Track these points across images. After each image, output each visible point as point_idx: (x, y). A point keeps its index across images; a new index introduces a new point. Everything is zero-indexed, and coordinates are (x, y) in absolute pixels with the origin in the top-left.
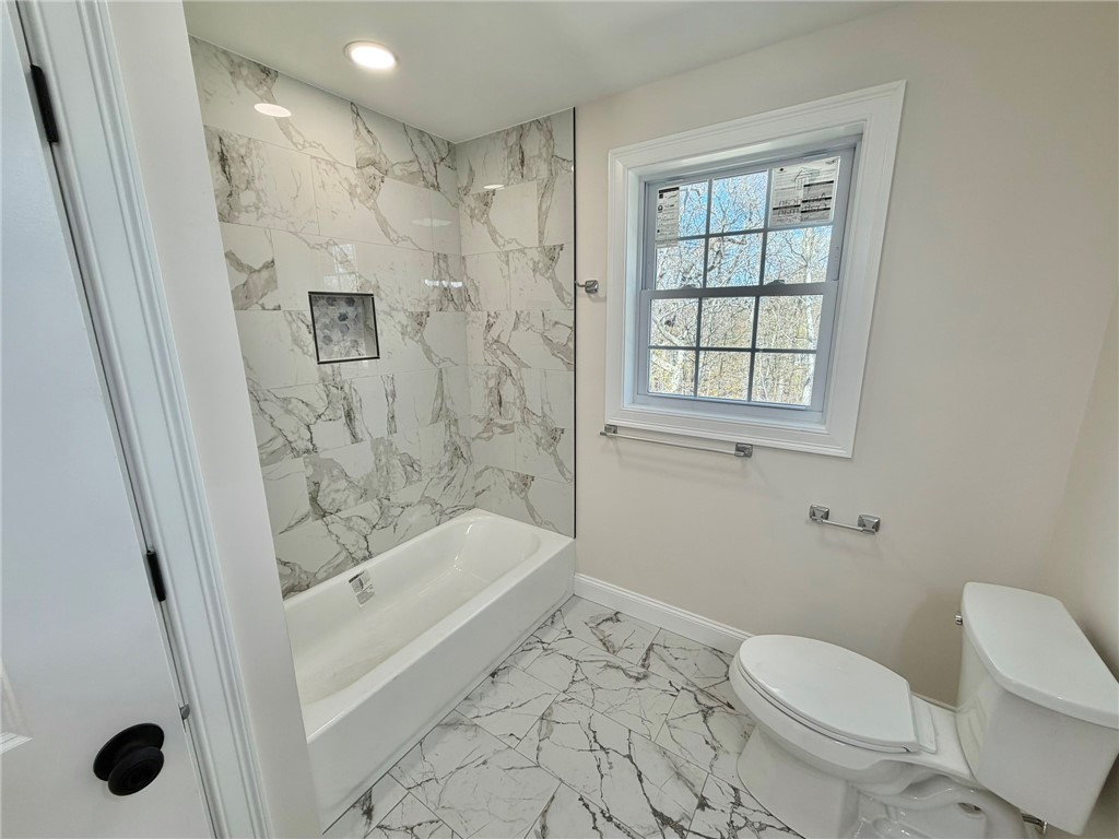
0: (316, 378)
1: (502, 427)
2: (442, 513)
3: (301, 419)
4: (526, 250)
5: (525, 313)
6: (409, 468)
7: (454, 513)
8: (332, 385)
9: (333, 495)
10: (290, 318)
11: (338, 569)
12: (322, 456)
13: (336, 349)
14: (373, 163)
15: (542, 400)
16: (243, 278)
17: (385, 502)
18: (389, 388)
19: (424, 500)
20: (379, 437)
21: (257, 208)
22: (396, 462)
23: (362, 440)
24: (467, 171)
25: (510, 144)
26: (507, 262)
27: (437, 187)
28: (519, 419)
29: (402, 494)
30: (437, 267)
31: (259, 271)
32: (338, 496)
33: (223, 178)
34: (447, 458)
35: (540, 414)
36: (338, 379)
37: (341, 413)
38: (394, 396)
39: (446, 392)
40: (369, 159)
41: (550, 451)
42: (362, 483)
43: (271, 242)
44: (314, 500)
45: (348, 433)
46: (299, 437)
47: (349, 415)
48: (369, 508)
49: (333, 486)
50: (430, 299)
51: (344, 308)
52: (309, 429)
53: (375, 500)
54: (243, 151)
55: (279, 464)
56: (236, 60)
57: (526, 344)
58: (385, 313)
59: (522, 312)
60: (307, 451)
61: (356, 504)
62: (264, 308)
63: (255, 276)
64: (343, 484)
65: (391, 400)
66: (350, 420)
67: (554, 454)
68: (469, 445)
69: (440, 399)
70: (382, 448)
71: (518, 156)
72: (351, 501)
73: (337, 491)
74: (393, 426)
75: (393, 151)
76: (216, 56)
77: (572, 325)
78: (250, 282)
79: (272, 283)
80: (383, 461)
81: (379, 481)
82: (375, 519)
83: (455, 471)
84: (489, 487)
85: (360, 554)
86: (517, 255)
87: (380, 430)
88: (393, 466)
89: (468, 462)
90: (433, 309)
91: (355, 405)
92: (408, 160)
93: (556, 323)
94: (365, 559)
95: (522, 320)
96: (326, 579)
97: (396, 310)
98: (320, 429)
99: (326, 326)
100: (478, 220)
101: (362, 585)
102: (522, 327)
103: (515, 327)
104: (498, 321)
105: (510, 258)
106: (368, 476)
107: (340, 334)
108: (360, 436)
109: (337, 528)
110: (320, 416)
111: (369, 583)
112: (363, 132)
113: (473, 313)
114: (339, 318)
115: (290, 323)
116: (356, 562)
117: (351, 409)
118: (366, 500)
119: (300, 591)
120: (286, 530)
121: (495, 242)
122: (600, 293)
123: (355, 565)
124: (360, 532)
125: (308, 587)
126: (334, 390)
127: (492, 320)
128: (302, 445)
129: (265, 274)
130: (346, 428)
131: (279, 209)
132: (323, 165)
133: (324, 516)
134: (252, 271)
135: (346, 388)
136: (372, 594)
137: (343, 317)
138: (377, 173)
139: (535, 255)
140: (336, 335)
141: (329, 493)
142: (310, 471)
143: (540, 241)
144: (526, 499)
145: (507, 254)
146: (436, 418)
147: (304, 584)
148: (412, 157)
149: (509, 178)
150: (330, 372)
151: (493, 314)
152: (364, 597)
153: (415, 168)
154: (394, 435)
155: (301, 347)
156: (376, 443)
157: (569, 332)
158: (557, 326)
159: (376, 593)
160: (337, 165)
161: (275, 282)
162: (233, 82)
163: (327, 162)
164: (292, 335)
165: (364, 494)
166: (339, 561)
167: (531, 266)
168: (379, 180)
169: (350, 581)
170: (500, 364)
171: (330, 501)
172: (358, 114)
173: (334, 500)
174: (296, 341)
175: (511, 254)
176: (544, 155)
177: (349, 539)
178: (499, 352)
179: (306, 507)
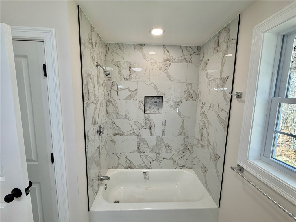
0: (143, 117)
1: (202, 145)
2: (178, 165)
3: (138, 127)
4: (216, 80)
5: (213, 104)
6: (167, 148)
7: (182, 167)
8: (147, 120)
9: (143, 148)
10: (139, 102)
11: (142, 168)
12: (142, 137)
13: (152, 110)
14: (168, 60)
15: (214, 140)
16: (130, 93)
17: (158, 155)
18: (164, 123)
19: (171, 159)
20: (159, 136)
21: (135, 77)
22: (163, 144)
23: (153, 136)
24: (203, 54)
25: (215, 40)
26: (210, 85)
27: (191, 62)
28: (206, 145)
29: (164, 154)
30: (187, 87)
31: (134, 91)
32: (144, 149)
33: (129, 72)
34: (182, 148)
35: (213, 146)
36: (149, 118)
37: (149, 127)
38: (165, 125)
39: (185, 127)
40: (167, 59)
41: (214, 163)
42: (152, 147)
43: (137, 84)
44: (138, 148)
45: (150, 133)
46: (137, 131)
47: (151, 128)
48: (153, 155)
49: (143, 146)
50: (183, 97)
51: (156, 100)
52: (140, 130)
53: (155, 153)
54: (134, 65)
55: (131, 136)
56: (136, 45)
57: (212, 116)
58: (166, 101)
59: (212, 103)
60: (138, 135)
61: (149, 153)
62: (133, 100)
63: (133, 93)
64: (146, 146)
65: (164, 126)
66: (151, 130)
67: (215, 164)
68: (192, 147)
69: (182, 129)
70: (159, 139)
71: (217, 44)
72: (148, 151)
73: (145, 147)
74: (164, 134)
75: (175, 55)
76: (132, 46)
77: (228, 112)
78: (131, 94)
79: (136, 94)
80: (159, 143)
81: (157, 148)
82: (154, 159)
83: (185, 154)
84: (196, 164)
85: (148, 166)
86: (213, 82)
87: (160, 134)
88: (162, 146)
89: (191, 152)
90: (183, 101)
91: (153, 126)
92: (180, 56)
93: (222, 110)
94: (149, 168)
95: (211, 107)
96: (138, 169)
97: (170, 101)
98: (143, 130)
99: (150, 104)
100: (204, 70)
101: (146, 175)
102: (211, 109)
103: (209, 109)
104: (205, 106)
105: (211, 83)
106: (154, 146)
107: (154, 106)
108: (153, 134)
109: (143, 157)
110: (143, 127)
111: (148, 176)
112: (166, 52)
113: (199, 102)
114: (154, 102)
115: (139, 103)
116: (147, 168)
117: (152, 127)
118: (152, 152)
119: (132, 169)
120: (131, 153)
121: (207, 77)
122: (243, 98)
123: (146, 169)
124: (149, 161)
125: (134, 169)
126: (147, 121)
127: (203, 105)
128: (137, 133)
129: (135, 92)
130: (149, 132)
131: (140, 76)
132: (153, 64)
133: (140, 153)
134: (132, 91)
135: (151, 121)
136: (149, 179)
137: (156, 102)
138: (169, 62)
139: (218, 81)
140: (153, 107)
141: (142, 147)
142: (138, 140)
143: (221, 76)
144: (205, 176)
145: (210, 81)
146: (180, 135)
147: (133, 167)
148: (182, 54)
149: (213, 53)
150: (147, 116)
151: (204, 103)
152: (146, 179)
153: (183, 57)
154: (164, 137)
155: (141, 109)
156: (157, 138)
157: (227, 115)
158: (223, 111)
159: (150, 180)
160: (157, 63)
161: (137, 94)
162: (135, 50)
163: (154, 63)
164: (139, 106)
165: (152, 150)
166: (142, 166)
167: (217, 86)
168: (169, 64)
169: (143, 173)
170: (203, 122)
171: (142, 149)
172: (165, 48)
173: (143, 149)
174: (140, 108)
175: (211, 81)
176: (226, 40)
177: (146, 161)
178: (204, 117)
179: (136, 149)
